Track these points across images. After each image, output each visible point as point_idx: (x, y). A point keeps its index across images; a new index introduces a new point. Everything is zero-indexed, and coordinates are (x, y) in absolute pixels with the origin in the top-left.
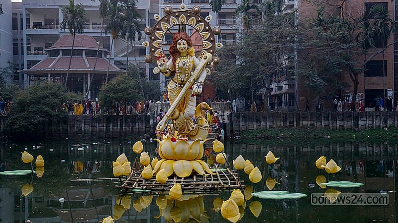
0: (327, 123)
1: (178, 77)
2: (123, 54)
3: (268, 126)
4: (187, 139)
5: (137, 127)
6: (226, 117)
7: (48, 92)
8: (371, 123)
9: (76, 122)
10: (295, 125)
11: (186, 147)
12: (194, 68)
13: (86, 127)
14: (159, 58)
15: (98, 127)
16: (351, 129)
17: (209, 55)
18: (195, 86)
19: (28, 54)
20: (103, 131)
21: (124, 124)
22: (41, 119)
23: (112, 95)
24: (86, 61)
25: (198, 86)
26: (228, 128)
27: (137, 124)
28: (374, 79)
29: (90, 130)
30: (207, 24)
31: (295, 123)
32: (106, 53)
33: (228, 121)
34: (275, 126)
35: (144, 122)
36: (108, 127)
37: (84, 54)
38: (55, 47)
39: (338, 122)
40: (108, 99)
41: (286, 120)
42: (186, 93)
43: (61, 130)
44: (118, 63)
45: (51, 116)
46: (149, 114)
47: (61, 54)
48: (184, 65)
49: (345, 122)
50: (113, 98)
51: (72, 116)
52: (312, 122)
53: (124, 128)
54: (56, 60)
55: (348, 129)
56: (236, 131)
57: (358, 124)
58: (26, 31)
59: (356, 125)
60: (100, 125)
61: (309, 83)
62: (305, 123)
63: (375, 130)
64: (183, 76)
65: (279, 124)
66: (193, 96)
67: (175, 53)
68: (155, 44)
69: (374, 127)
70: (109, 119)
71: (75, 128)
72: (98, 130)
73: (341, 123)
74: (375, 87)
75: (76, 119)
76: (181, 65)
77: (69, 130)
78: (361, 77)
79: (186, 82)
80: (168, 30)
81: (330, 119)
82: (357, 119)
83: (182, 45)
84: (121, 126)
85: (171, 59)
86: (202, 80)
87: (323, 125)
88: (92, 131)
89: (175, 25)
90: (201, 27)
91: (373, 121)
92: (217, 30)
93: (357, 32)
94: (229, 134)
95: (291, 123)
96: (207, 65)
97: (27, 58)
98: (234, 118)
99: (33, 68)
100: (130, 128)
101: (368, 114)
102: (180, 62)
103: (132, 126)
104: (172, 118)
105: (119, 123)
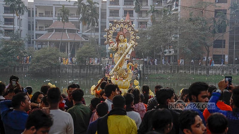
0: (193, 71)
1: (119, 52)
2: (86, 31)
3: (162, 73)
4: (123, 79)
5: (95, 71)
6: (141, 67)
7: (51, 53)
8: (215, 72)
9: (64, 68)
10: (176, 72)
11: (122, 83)
12: (126, 48)
13: (69, 71)
14: (111, 43)
15: (76, 71)
16: (205, 75)
17: (133, 42)
18: (127, 56)
19: (36, 30)
20: (78, 73)
21: (88, 70)
22: (47, 66)
23: (83, 55)
24: (68, 35)
25: (128, 56)
26: (142, 73)
27: (95, 70)
28: (218, 49)
29: (71, 72)
30: (133, 28)
31: (176, 71)
32: (78, 31)
33: (142, 70)
34: (166, 72)
35: (99, 69)
36: (80, 71)
37: (66, 31)
38: (51, 27)
39: (198, 71)
40: (81, 57)
41: (172, 69)
42: (123, 59)
43: (57, 72)
44: (84, 36)
45: (52, 65)
46: (101, 65)
47: (54, 31)
48: (122, 46)
49: (202, 71)
50: (83, 56)
51: (62, 65)
52: (185, 71)
53: (88, 71)
54: (52, 34)
55: (203, 75)
56: (146, 74)
57: (209, 73)
58: (35, 18)
59: (208, 73)
60: (77, 70)
61: (183, 51)
62: (181, 71)
63: (217, 76)
64: (121, 51)
65: (168, 71)
66: (126, 60)
67: (118, 41)
68: (109, 36)
69: (217, 74)
70: (81, 67)
71: (64, 71)
72: (75, 72)
73: (200, 72)
74: (218, 54)
75: (64, 66)
76: (121, 46)
77: (61, 72)
78: (211, 48)
79: (123, 54)
80: (115, 30)
81: (194, 69)
82: (208, 70)
83: (121, 37)
84: (87, 70)
85: (116, 44)
86: (130, 53)
87: (191, 73)
88: (72, 73)
89: (118, 28)
90: (130, 29)
91: (216, 71)
92: (137, 31)
93: (210, 25)
94: (142, 76)
95: (174, 71)
96: (132, 46)
97: (35, 32)
98: (145, 68)
99: (39, 38)
100: (92, 72)
101: (214, 67)
102: (120, 45)
103: (93, 71)
104: (116, 70)
105: (86, 69)
